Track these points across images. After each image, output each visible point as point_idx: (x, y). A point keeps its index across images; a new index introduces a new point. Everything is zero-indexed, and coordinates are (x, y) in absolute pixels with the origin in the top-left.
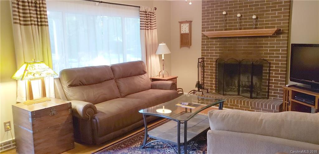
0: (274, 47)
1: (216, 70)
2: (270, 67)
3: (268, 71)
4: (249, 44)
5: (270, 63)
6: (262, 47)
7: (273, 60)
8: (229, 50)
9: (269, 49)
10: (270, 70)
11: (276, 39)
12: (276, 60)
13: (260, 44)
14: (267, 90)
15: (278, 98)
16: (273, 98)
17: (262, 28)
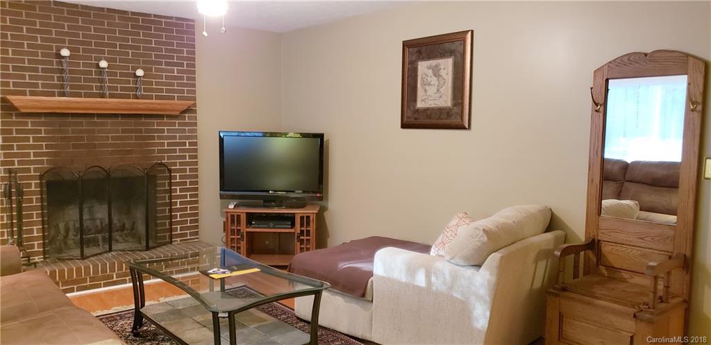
0: (174, 137)
1: (42, 200)
2: (170, 178)
3: (167, 188)
4: (124, 131)
5: (170, 171)
6: (153, 138)
7: (175, 164)
8: (74, 146)
9: (166, 142)
10: (170, 184)
11: (177, 122)
12: (181, 164)
13: (147, 131)
14: (168, 226)
15: (189, 237)
16: (179, 239)
17: (150, 97)
